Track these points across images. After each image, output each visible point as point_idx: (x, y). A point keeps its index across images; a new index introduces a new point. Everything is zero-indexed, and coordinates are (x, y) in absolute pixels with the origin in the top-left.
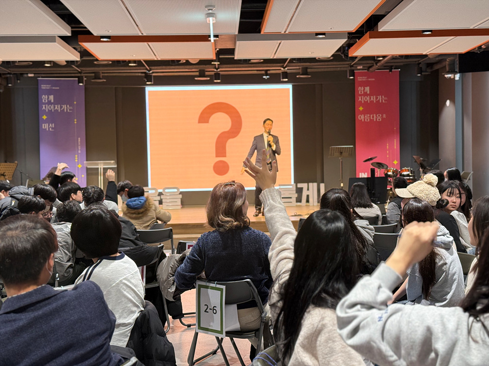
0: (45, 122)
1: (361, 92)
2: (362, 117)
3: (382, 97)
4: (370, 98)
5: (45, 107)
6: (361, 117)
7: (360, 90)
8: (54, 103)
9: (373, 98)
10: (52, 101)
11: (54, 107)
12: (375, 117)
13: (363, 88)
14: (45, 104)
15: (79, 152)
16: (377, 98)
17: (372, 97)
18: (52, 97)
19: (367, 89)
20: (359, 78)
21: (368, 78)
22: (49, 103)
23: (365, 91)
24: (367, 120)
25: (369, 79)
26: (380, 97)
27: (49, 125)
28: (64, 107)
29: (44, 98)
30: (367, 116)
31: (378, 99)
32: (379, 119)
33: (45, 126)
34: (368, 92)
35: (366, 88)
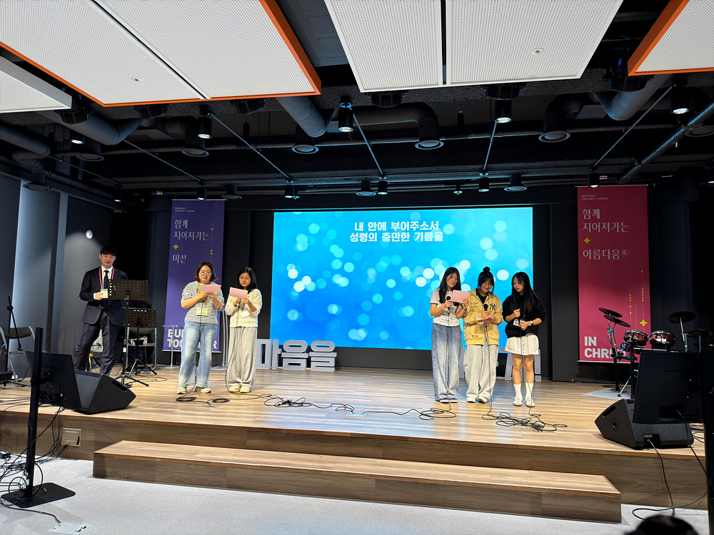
0: (176, 252)
5: (178, 234)
8: (188, 230)
10: (186, 227)
11: (188, 234)
14: (178, 230)
18: (186, 222)
22: (183, 229)
27: (180, 257)
28: (199, 234)
29: (177, 223)
31: (614, 227)
33: (175, 258)
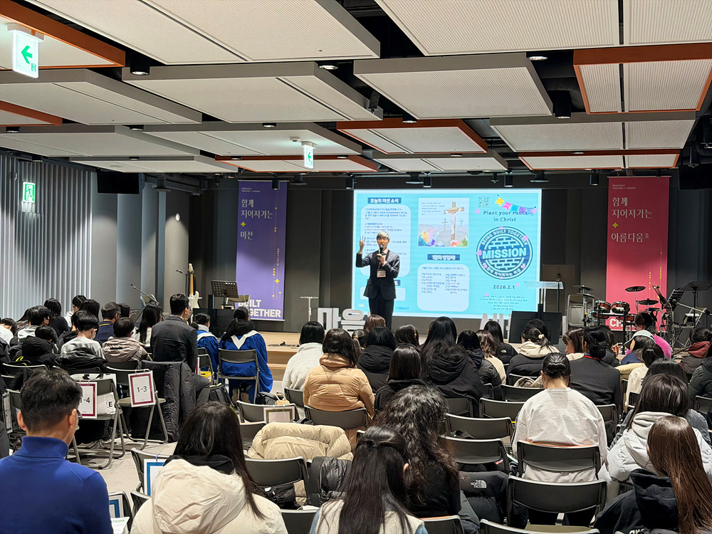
0: (244, 229)
1: (616, 204)
2: (617, 236)
3: (644, 211)
4: (628, 212)
5: (245, 212)
6: (615, 237)
7: (615, 201)
8: (254, 209)
10: (252, 206)
11: (254, 213)
12: (634, 236)
13: (618, 199)
14: (244, 209)
15: (278, 265)
16: (637, 212)
17: (631, 211)
18: (252, 202)
19: (625, 200)
20: (613, 185)
21: (626, 186)
22: (249, 208)
23: (622, 203)
24: (623, 240)
25: (628, 188)
26: (641, 211)
27: (247, 233)
28: (264, 213)
29: (244, 201)
30: (623, 236)
31: (640, 214)
32: (640, 240)
33: (243, 234)
35: (622, 199)
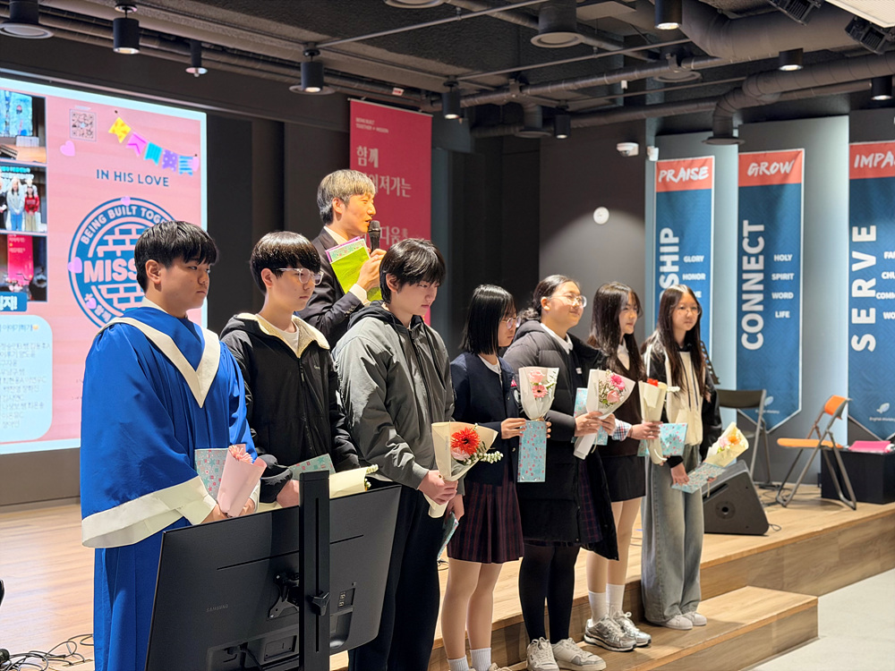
1: (363, 162)
3: (401, 182)
4: (380, 181)
7: (361, 154)
9: (385, 183)
12: (388, 234)
13: (365, 148)
16: (392, 183)
17: (383, 178)
19: (375, 153)
20: (358, 120)
21: (375, 125)
23: (371, 160)
25: (378, 129)
26: (397, 180)
31: (394, 186)
34: (376, 165)
35: (371, 150)
